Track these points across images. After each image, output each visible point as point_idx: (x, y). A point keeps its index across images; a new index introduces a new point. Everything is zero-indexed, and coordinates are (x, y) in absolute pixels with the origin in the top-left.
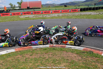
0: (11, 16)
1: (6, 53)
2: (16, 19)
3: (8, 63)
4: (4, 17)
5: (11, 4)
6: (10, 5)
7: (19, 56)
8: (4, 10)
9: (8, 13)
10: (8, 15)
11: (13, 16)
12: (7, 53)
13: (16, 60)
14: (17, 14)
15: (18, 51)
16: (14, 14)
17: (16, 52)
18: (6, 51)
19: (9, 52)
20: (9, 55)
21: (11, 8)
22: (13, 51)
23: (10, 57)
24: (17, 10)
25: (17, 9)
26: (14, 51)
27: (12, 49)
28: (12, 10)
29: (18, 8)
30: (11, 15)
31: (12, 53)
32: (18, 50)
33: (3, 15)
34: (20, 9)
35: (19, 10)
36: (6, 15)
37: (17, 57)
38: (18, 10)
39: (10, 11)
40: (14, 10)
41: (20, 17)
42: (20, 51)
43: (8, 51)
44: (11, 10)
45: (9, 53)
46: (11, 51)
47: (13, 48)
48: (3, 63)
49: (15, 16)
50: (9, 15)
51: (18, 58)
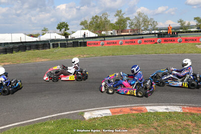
0: (179, 44)
1: (165, 111)
2: (190, 51)
3: (167, 131)
4: (166, 44)
5: (181, 21)
6: (180, 23)
7: (190, 123)
8: (167, 33)
9: (174, 38)
10: (174, 41)
11: (184, 44)
12: (167, 111)
13: (183, 128)
14: (193, 40)
15: (187, 113)
16: (186, 40)
17: (183, 113)
18: (165, 107)
19: (170, 111)
20: (169, 116)
21: (181, 28)
22: (177, 111)
23: (171, 119)
24: (192, 32)
25: (192, 30)
26: (180, 111)
27: (176, 105)
28: (183, 32)
29: (195, 29)
30: (180, 42)
31: (175, 113)
32: (187, 111)
33: (166, 41)
34: (200, 30)
35: (197, 32)
36: (171, 41)
37: (185, 123)
38: (195, 32)
39: (179, 34)
40: (186, 32)
41: (197, 46)
42: (191, 114)
43: (169, 107)
44: (181, 32)
45: (170, 113)
46: (175, 110)
47: (179, 105)
48: (159, 128)
49: (188, 44)
50: (177, 41)
51: (188, 127)
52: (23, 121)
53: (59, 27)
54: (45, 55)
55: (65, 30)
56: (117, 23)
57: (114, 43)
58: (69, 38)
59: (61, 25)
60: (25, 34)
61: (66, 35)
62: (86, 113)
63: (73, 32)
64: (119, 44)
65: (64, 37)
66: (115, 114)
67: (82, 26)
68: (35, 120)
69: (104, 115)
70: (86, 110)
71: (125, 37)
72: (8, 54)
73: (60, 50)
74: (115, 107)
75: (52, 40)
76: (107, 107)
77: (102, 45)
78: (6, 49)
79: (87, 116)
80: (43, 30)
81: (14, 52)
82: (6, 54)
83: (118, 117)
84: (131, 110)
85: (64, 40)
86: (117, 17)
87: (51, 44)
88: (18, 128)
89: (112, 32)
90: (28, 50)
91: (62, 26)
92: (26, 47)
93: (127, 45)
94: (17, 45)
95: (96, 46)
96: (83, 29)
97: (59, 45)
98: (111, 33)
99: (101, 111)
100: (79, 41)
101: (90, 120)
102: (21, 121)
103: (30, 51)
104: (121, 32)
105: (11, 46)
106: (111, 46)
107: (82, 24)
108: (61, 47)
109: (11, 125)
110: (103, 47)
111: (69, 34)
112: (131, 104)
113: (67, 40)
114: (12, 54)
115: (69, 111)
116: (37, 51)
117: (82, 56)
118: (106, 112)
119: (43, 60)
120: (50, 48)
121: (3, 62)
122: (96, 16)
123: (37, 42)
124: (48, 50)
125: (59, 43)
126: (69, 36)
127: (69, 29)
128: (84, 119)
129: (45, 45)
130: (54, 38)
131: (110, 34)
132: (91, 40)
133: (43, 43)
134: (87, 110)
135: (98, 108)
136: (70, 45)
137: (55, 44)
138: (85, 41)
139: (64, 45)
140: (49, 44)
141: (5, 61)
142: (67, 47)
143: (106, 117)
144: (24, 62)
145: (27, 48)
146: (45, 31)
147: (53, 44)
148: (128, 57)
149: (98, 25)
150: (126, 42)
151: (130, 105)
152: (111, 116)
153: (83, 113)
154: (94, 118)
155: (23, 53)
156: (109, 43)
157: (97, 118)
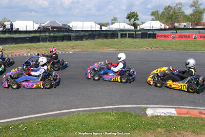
52: (87, 107)
53: (129, 18)
54: (112, 45)
55: (135, 20)
56: (191, 15)
57: (186, 37)
58: (138, 29)
59: (130, 14)
60: (95, 23)
61: (135, 25)
62: (148, 109)
63: (143, 23)
64: (192, 38)
65: (132, 28)
66: (181, 115)
67: (153, 17)
68: (97, 108)
69: (168, 115)
70: (148, 106)
71: (200, 31)
72: (79, 42)
73: (128, 40)
74: (182, 107)
75: (121, 30)
76: (173, 106)
77: (173, 38)
78: (77, 36)
79: (150, 112)
80: (113, 20)
81: (84, 39)
82: (77, 41)
83: (184, 118)
84: (200, 113)
85: (132, 31)
86: (193, 8)
87: (120, 33)
88: (81, 113)
89: (185, 24)
90: (98, 38)
91: (132, 16)
92: (95, 35)
93: (202, 40)
94: (87, 33)
95: (166, 39)
96: (153, 20)
97: (127, 35)
98: (185, 26)
99: (166, 109)
100: (149, 32)
101: (153, 117)
102: (85, 108)
103: (98, 40)
104: (197, 25)
105: (82, 34)
106: (183, 40)
107: (153, 14)
108: (129, 37)
109: (75, 110)
110: (174, 40)
111: (139, 25)
112: (200, 106)
113: (136, 31)
114: (82, 42)
115: (131, 104)
116: (105, 40)
117: (150, 49)
118: (170, 111)
119: (110, 50)
120: (118, 38)
121: (73, 49)
122: (169, 6)
123: (106, 31)
124: (116, 40)
125: (127, 33)
126: (138, 27)
127: (138, 20)
128: (147, 115)
129: (113, 34)
130: (123, 28)
131: (183, 27)
132: (161, 32)
133: (112, 32)
134: (150, 106)
135: (162, 106)
136: (138, 36)
137: (123, 34)
138: (155, 32)
139: (132, 36)
140: (118, 34)
141: (75, 47)
142: (135, 38)
143: (170, 117)
144: (92, 50)
145: (96, 37)
146: (115, 20)
147: (121, 34)
148: (202, 53)
149: (170, 16)
150: (201, 37)
151: (199, 108)
152: (176, 117)
153: (145, 109)
154: (157, 116)
155: (92, 41)
156: (180, 37)
157: (160, 116)
